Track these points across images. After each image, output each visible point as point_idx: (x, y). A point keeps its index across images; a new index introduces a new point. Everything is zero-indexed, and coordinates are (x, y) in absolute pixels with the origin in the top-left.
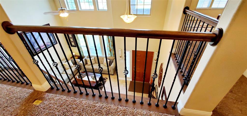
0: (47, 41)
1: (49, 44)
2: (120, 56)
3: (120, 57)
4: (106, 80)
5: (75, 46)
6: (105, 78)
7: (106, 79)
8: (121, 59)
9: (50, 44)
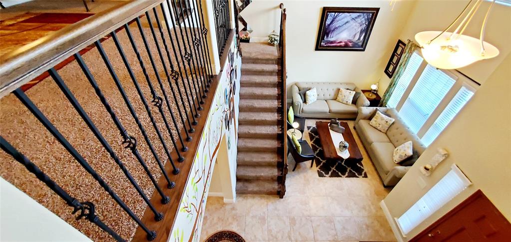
0: (351, 39)
1: (350, 44)
2: (428, 167)
3: (426, 169)
4: (361, 177)
5: (391, 74)
6: (364, 171)
7: (363, 175)
8: (421, 172)
9: (351, 46)
